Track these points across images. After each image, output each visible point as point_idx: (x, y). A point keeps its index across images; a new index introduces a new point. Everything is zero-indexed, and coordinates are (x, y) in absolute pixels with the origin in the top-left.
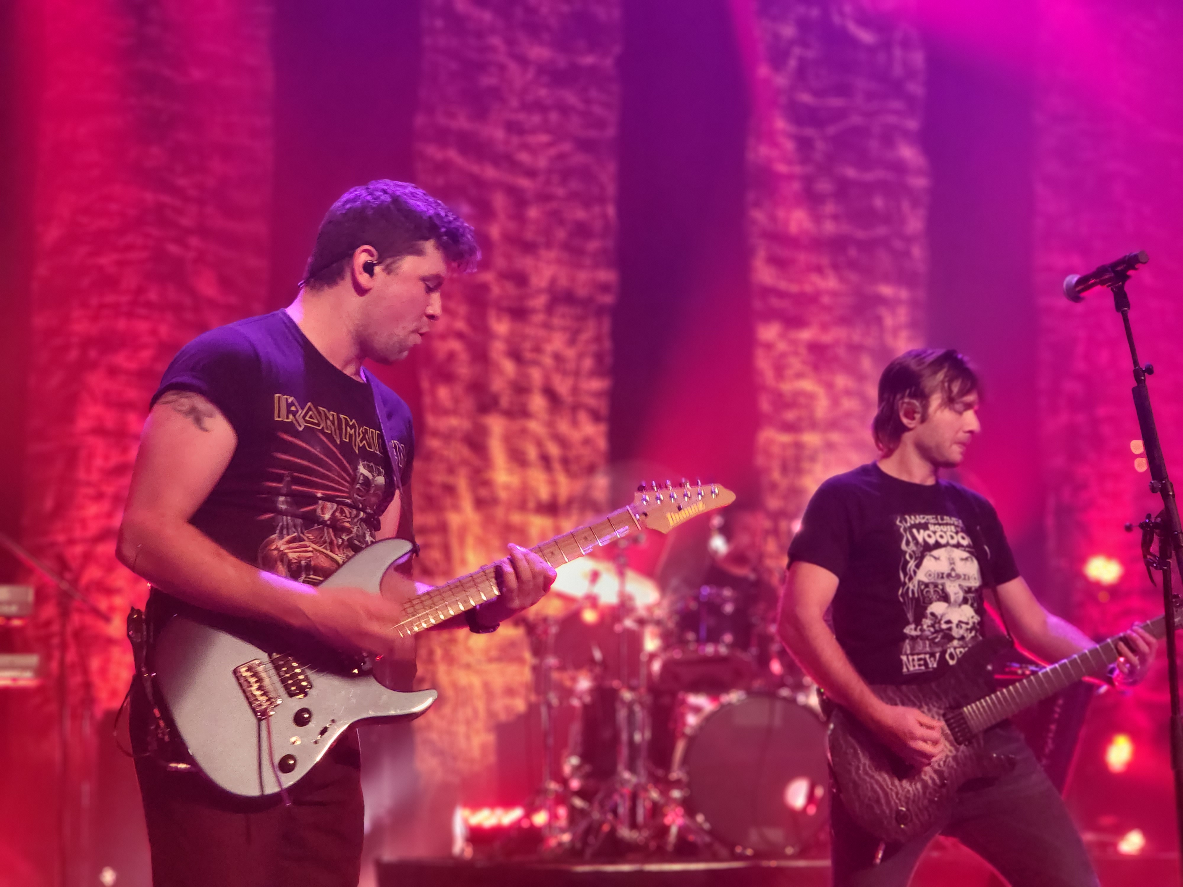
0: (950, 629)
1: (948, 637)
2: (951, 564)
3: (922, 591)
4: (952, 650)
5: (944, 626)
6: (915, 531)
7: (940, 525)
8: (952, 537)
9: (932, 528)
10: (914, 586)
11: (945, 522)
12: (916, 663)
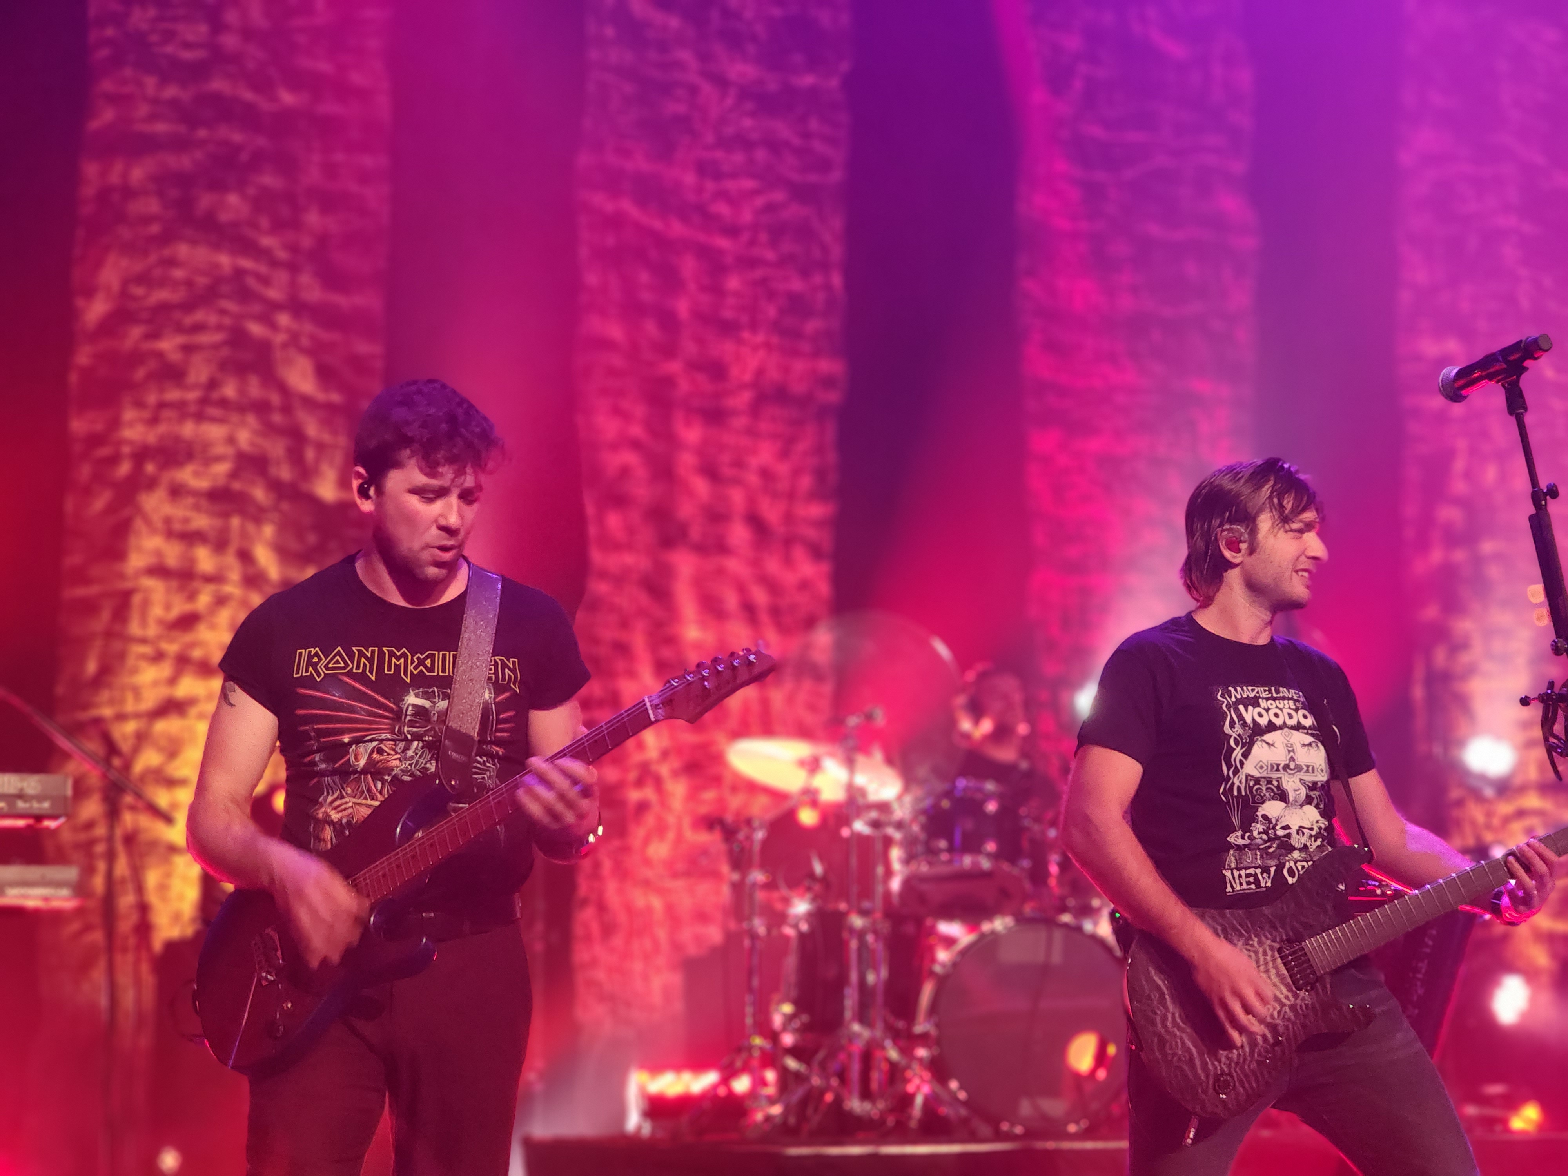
0: (1288, 836)
1: (1286, 846)
2: (1289, 751)
3: (1251, 788)
4: (1292, 864)
5: (1281, 833)
6: (1241, 707)
7: (1274, 699)
8: (1290, 716)
9: (1263, 703)
10: (1240, 782)
11: (1281, 695)
12: (1244, 880)
